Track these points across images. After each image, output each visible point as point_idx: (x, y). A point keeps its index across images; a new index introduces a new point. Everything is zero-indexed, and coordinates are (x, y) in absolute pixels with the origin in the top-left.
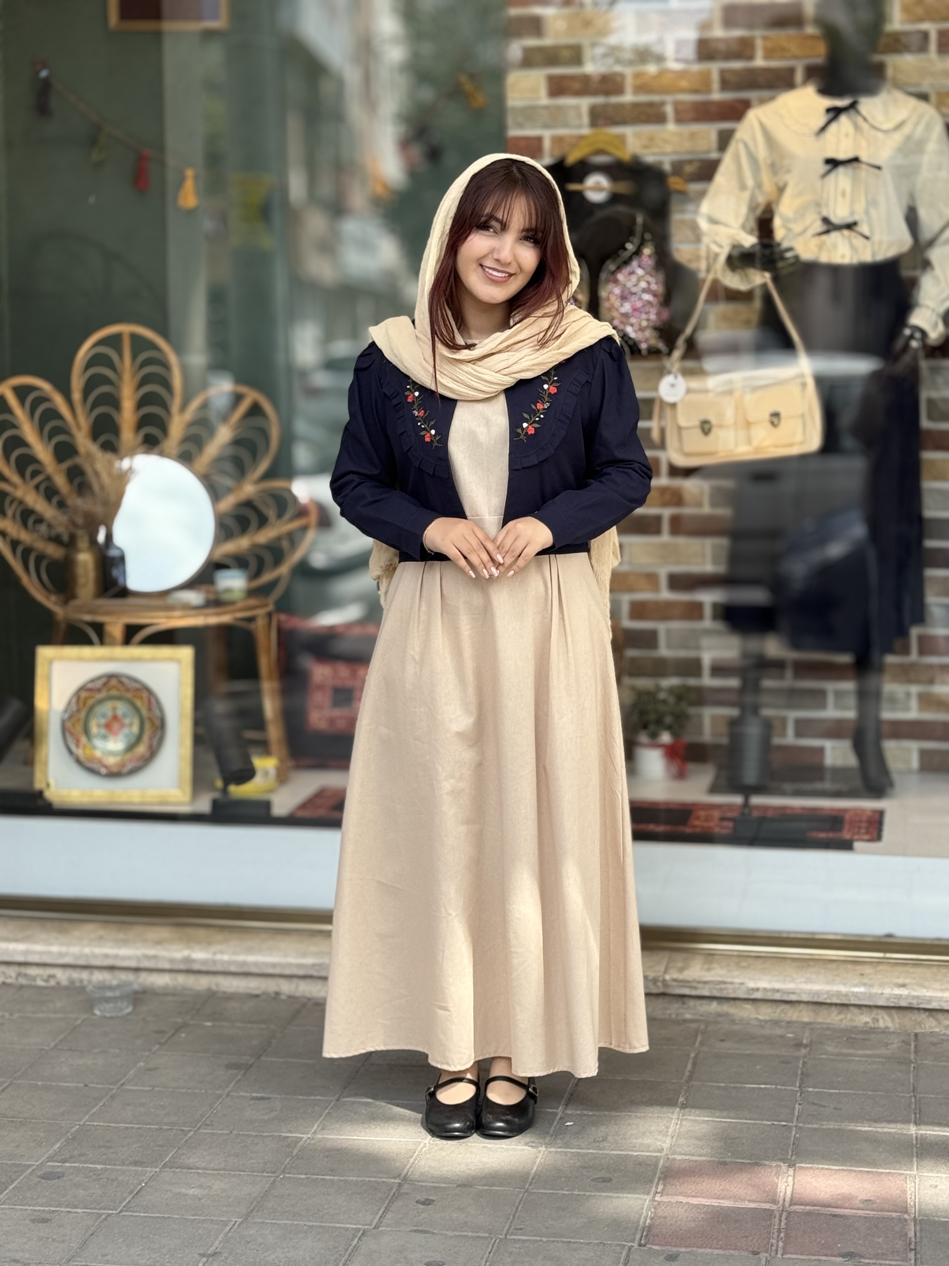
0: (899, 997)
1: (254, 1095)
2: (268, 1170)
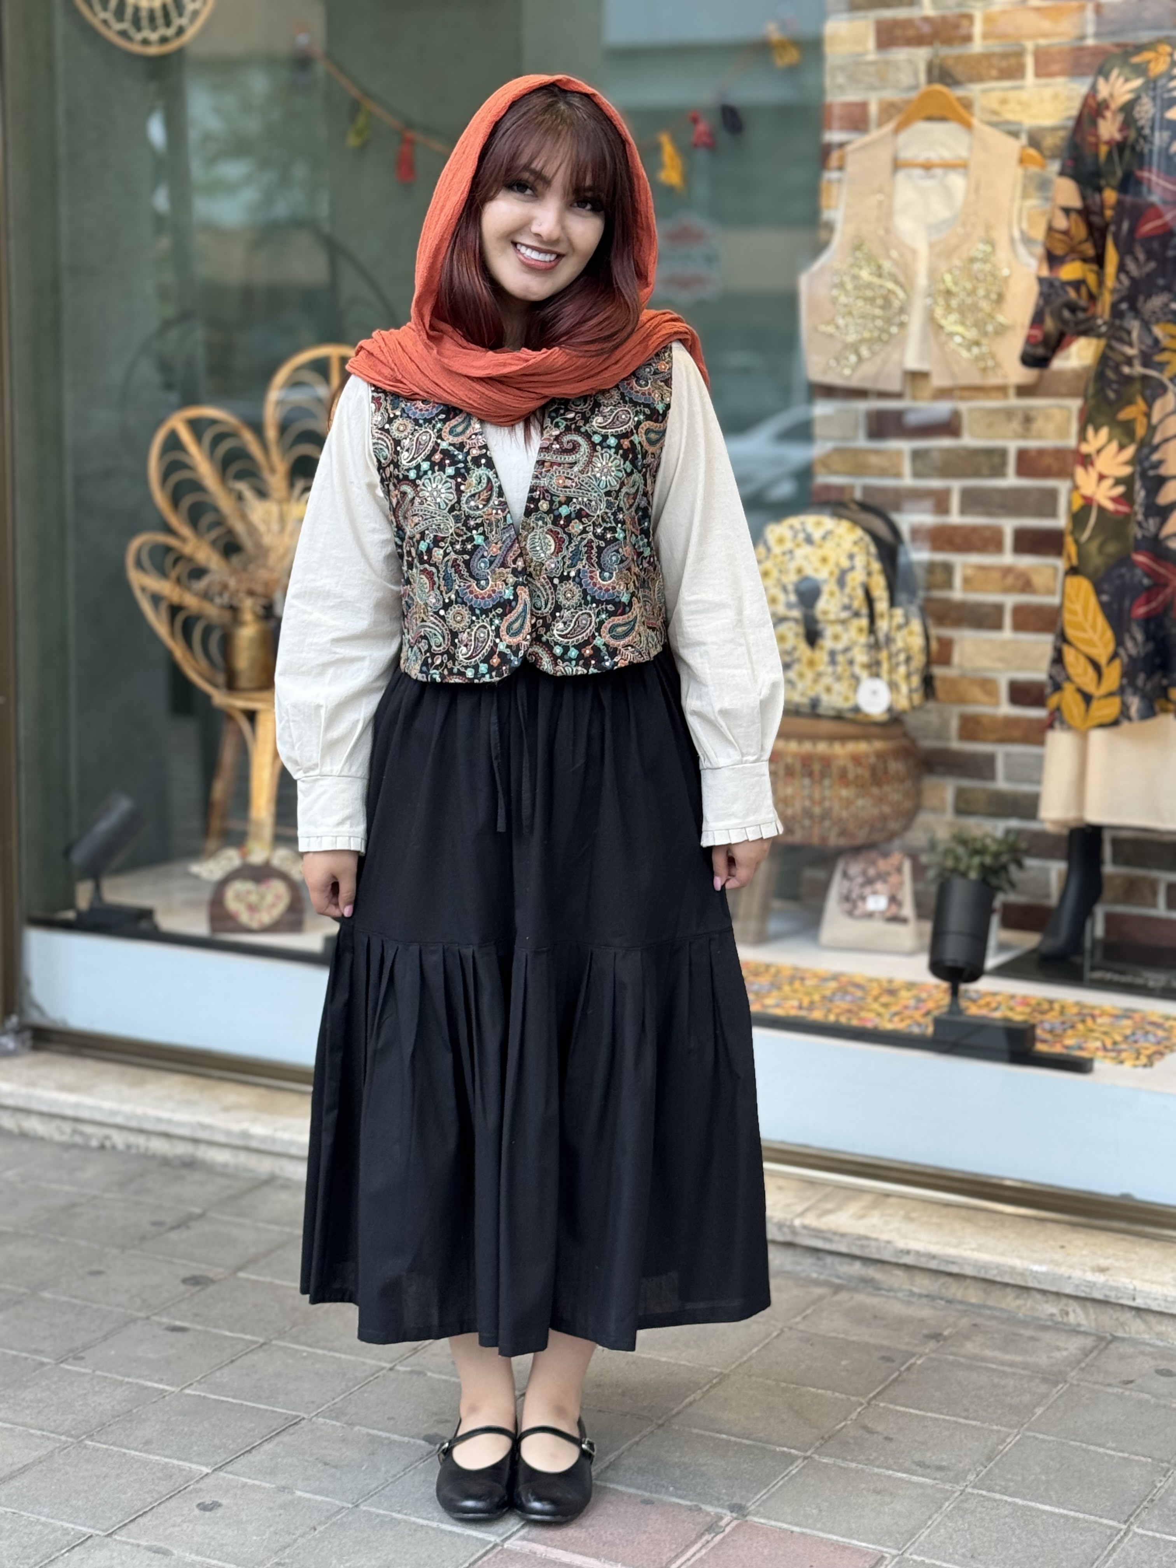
0: (1092, 1285)
1: (178, 1323)
2: (73, 1432)
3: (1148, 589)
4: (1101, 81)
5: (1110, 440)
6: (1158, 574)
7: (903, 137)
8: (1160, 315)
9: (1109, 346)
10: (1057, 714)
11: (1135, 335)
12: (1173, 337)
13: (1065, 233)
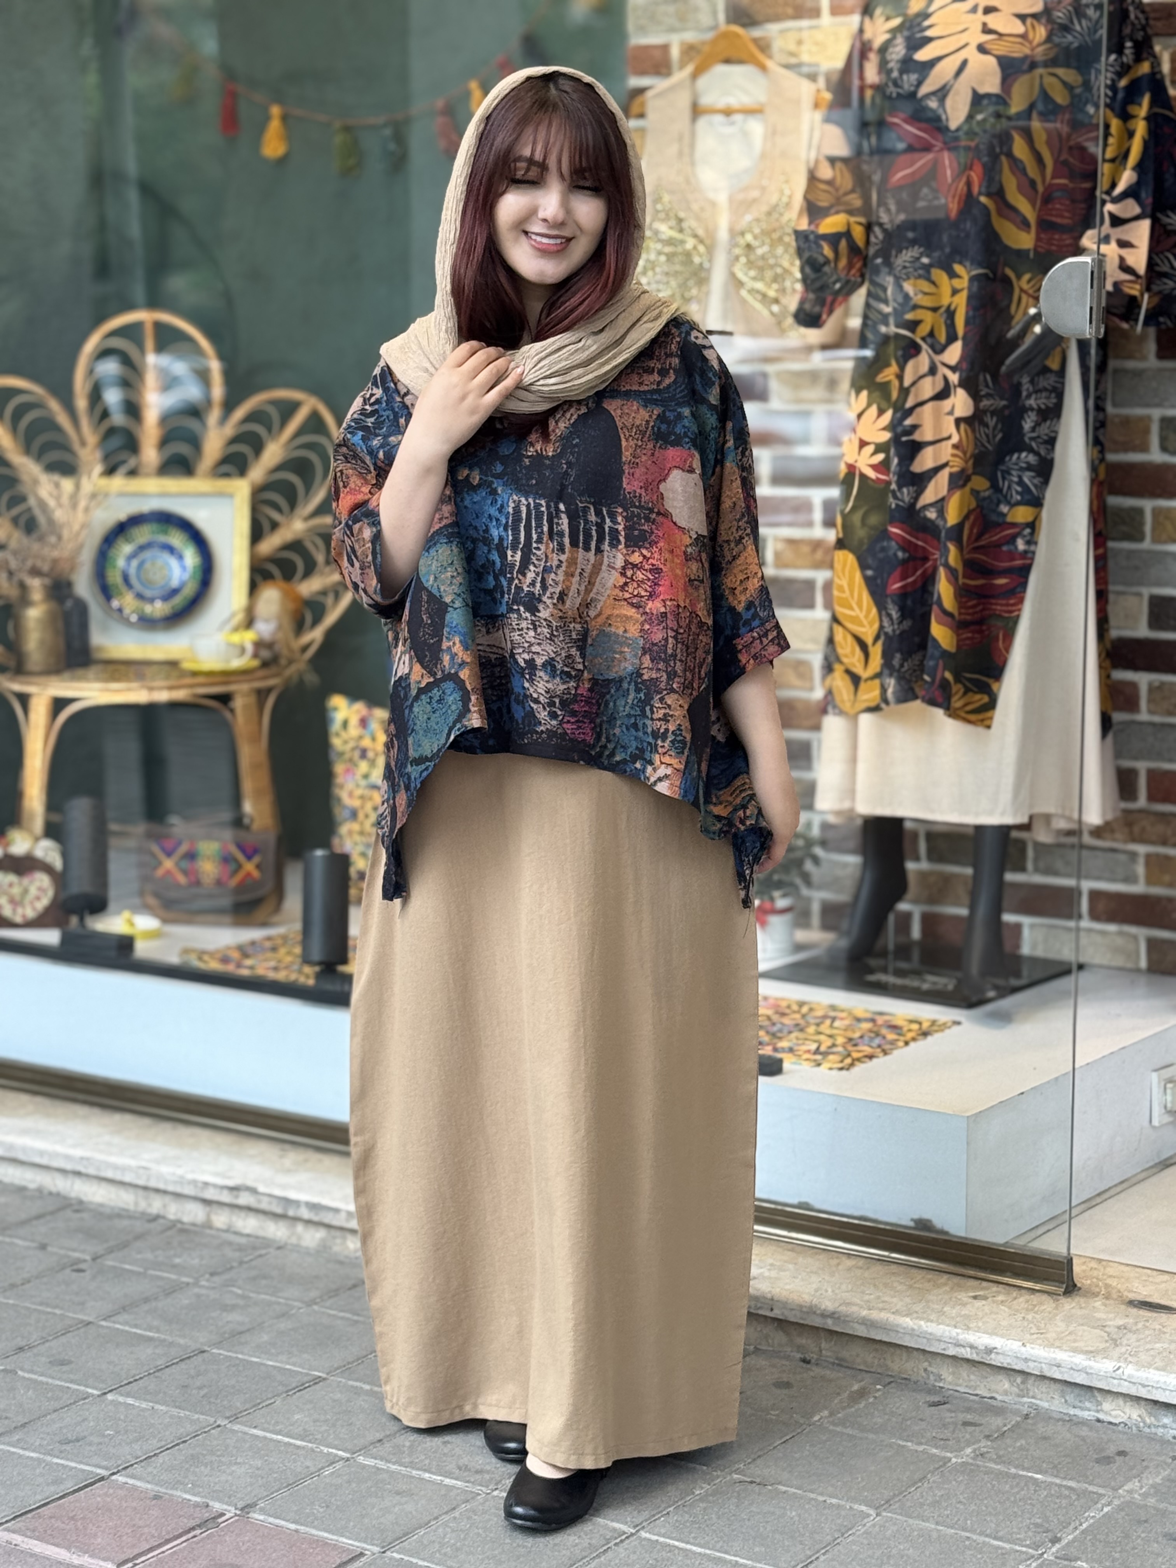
3: (904, 562)
4: (867, 20)
5: (869, 405)
6: (916, 545)
7: (702, 82)
8: (911, 270)
9: (868, 305)
10: (829, 698)
11: (890, 291)
12: (926, 294)
13: (830, 183)
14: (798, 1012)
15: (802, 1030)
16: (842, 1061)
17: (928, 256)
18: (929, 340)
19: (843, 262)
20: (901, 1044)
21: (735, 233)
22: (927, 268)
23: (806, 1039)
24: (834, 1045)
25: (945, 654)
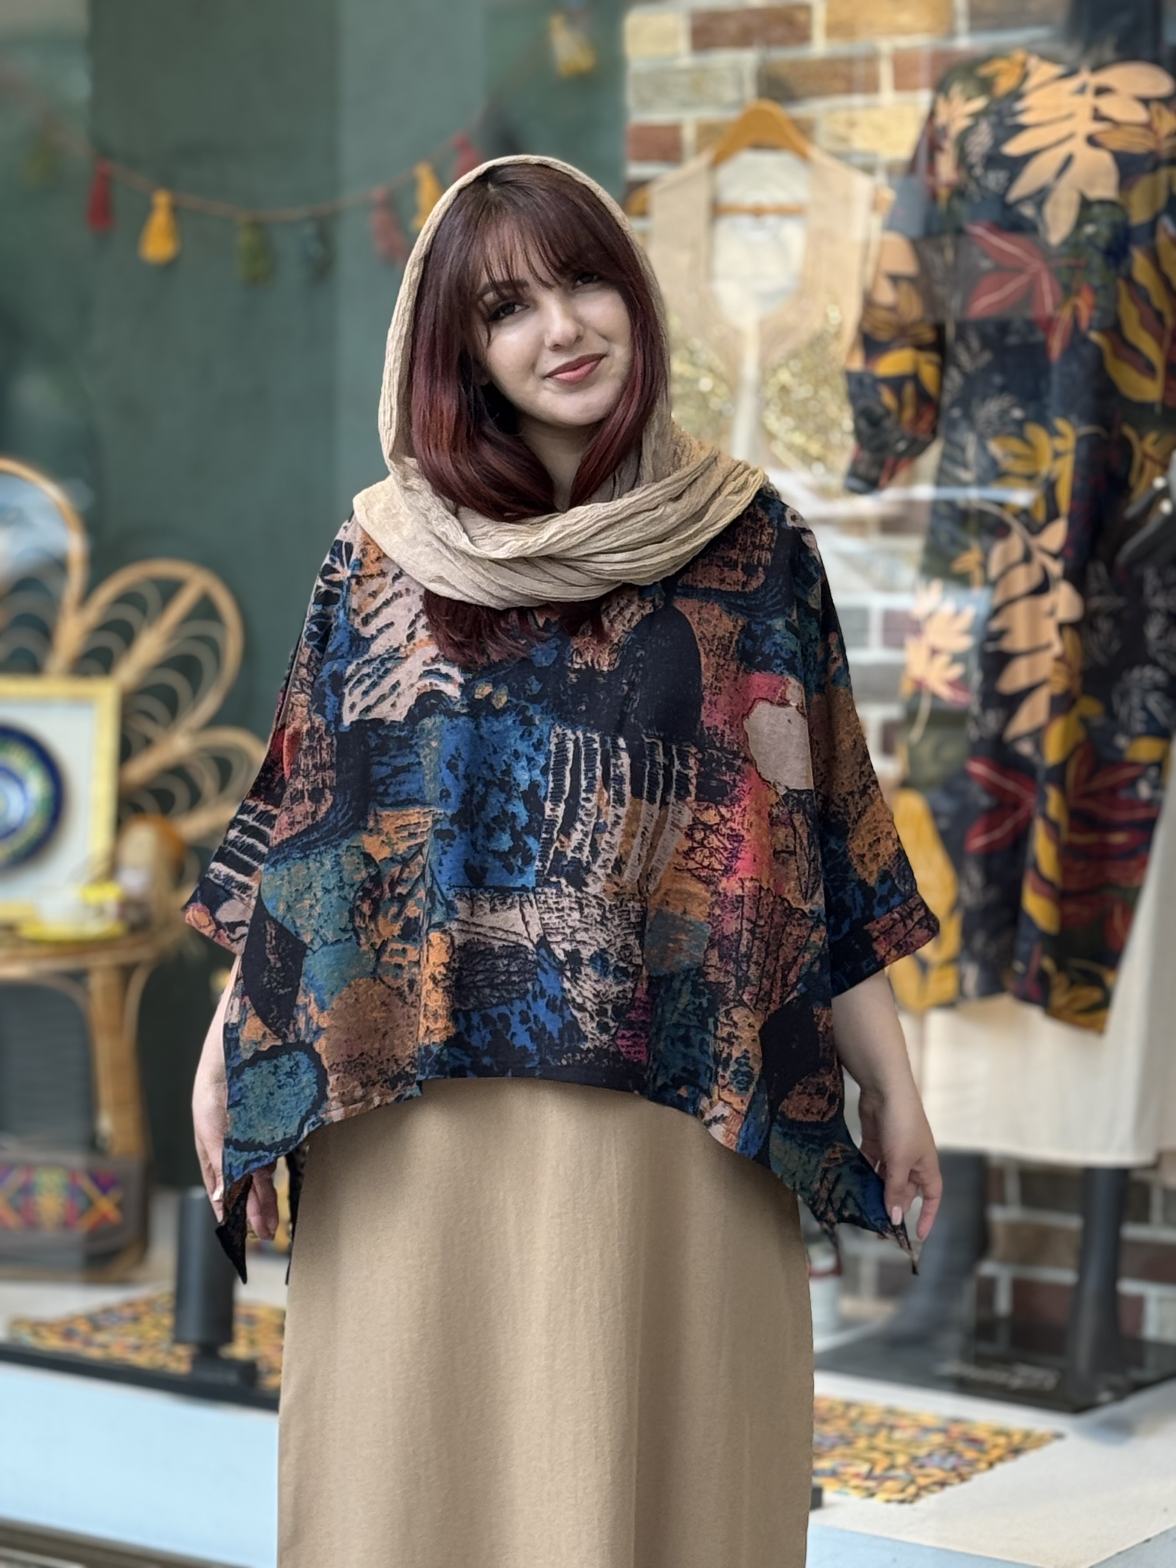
3: (989, 810)
4: (941, 99)
5: (944, 598)
6: (1004, 790)
7: (726, 172)
8: (998, 425)
11: (971, 452)
12: (1017, 457)
13: (892, 309)
14: (843, 1416)
15: (849, 1443)
16: (902, 1490)
17: (1023, 406)
18: (1023, 518)
19: (908, 413)
20: (983, 1465)
21: (767, 370)
22: (1020, 424)
23: (856, 1457)
24: (892, 1467)
25: (1043, 936)
